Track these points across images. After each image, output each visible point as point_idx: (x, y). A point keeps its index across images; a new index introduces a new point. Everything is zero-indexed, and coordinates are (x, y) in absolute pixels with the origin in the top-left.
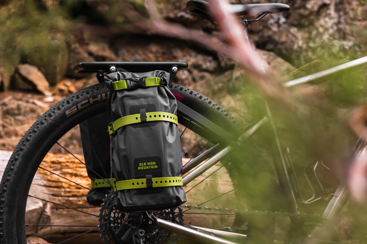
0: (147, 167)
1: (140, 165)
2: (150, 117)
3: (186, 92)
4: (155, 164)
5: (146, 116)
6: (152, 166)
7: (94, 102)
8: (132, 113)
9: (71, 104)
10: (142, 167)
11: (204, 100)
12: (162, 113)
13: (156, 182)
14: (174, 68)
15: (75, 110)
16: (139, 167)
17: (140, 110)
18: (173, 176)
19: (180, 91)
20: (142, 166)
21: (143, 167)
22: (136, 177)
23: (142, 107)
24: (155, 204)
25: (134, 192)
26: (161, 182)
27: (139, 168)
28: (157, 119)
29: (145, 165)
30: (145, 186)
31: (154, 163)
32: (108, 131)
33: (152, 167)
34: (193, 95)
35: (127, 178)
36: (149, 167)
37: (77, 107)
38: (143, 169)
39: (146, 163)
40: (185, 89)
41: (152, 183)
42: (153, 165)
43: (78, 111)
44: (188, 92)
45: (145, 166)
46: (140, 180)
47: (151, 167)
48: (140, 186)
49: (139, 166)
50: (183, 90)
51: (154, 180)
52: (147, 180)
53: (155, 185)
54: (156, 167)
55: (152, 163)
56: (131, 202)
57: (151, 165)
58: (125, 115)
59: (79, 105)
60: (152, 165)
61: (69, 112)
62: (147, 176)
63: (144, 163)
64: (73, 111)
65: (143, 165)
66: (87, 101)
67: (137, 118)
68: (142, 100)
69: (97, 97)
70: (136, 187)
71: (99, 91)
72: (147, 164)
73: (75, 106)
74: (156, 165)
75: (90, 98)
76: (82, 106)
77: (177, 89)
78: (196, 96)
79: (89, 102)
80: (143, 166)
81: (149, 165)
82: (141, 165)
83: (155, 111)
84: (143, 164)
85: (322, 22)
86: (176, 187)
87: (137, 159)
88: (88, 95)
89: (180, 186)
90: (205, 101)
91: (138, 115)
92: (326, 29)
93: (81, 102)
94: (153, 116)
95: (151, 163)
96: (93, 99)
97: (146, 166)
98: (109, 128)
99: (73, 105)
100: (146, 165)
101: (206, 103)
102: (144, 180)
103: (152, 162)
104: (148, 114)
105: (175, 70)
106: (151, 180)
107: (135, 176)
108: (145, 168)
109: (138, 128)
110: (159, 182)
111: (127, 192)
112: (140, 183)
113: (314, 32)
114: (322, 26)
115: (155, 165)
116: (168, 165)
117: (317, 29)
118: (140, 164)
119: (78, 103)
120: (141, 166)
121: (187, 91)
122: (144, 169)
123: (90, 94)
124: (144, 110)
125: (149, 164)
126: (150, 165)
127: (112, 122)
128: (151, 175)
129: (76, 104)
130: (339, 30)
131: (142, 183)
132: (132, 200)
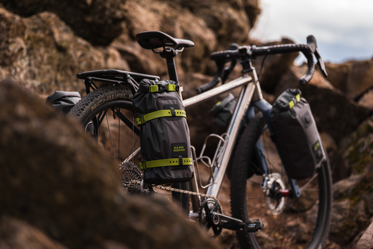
0: (179, 150)
5: (175, 112)
13: (185, 161)
15: (96, 106)
17: (170, 107)
20: (176, 149)
22: (172, 157)
25: (171, 168)
26: (187, 161)
27: (174, 151)
30: (177, 164)
31: (183, 147)
38: (176, 151)
41: (182, 162)
42: (182, 149)
49: (174, 149)
52: (179, 160)
53: (184, 163)
54: (184, 150)
61: (93, 108)
62: (179, 156)
63: (177, 147)
66: (102, 100)
67: (169, 113)
68: (170, 101)
70: (172, 164)
72: (179, 148)
73: (96, 104)
74: (184, 149)
76: (99, 103)
79: (102, 102)
81: (180, 149)
85: (19, 63)
87: (172, 143)
92: (22, 70)
96: (105, 99)
106: (182, 159)
109: (171, 121)
112: (175, 162)
113: (13, 71)
114: (19, 66)
115: (183, 149)
117: (15, 68)
120: (175, 149)
124: (173, 107)
125: (180, 147)
127: (143, 115)
130: (30, 71)
131: (177, 162)
132: (170, 175)
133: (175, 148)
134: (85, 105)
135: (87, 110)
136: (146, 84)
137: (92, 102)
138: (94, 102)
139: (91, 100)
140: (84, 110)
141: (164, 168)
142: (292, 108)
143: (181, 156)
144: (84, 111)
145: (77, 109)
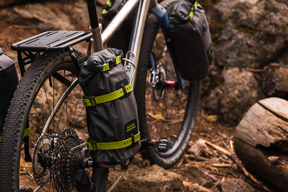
0: (131, 129)
2: (128, 89)
22: (126, 138)
23: (121, 82)
26: (138, 137)
27: (127, 131)
31: (134, 124)
46: (129, 140)
52: (132, 138)
54: (135, 127)
56: (124, 158)
58: (111, 91)
63: (129, 126)
68: (120, 76)
73: (40, 84)
76: (42, 81)
79: (44, 78)
81: (132, 127)
83: (128, 83)
87: (126, 124)
91: (122, 90)
106: (134, 137)
120: (128, 129)
124: (123, 84)
127: (94, 96)
131: (130, 142)
132: (124, 156)
134: (30, 90)
135: (32, 95)
136: (99, 65)
137: (36, 84)
138: (37, 83)
139: (34, 81)
140: (30, 96)
141: (118, 150)
142: (192, 18)
143: (133, 134)
144: (30, 98)
145: (22, 97)
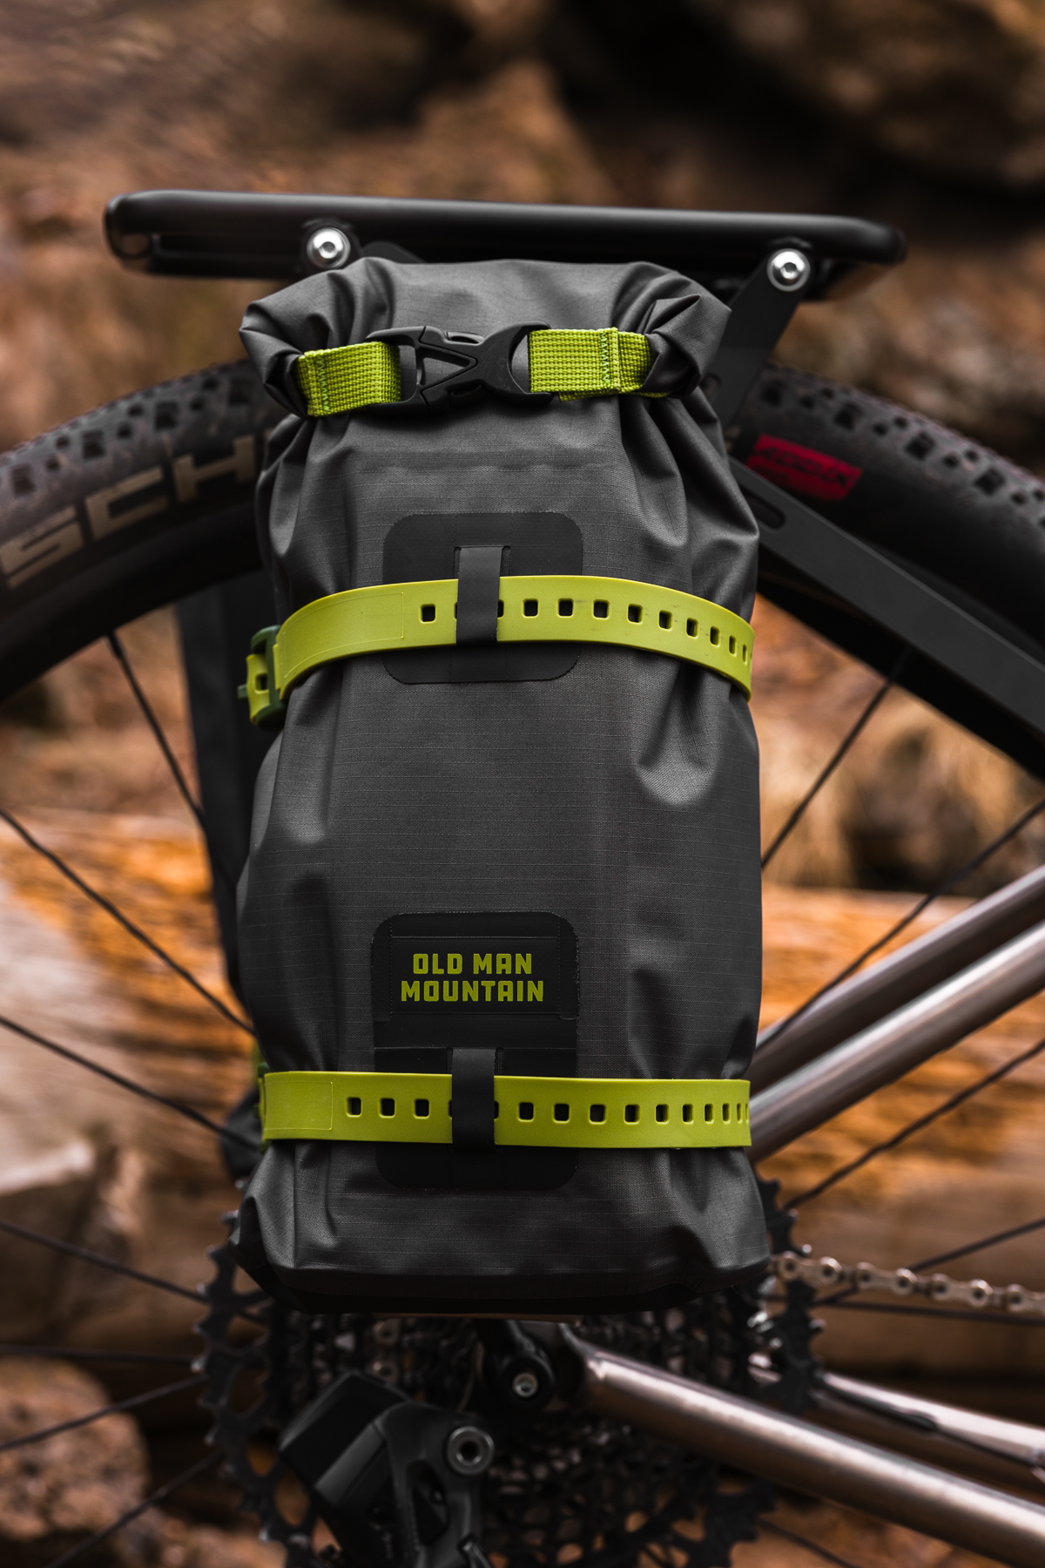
0: (471, 992)
1: (417, 971)
2: (531, 607)
3: (884, 442)
4: (528, 971)
5: (501, 604)
6: (501, 984)
7: (204, 486)
8: (396, 571)
9: (38, 496)
10: (427, 984)
11: (1013, 505)
12: (621, 591)
13: (526, 1110)
14: (782, 259)
15: (70, 538)
16: (404, 984)
17: (464, 552)
18: (663, 1070)
19: (840, 431)
20: (430, 976)
21: (436, 984)
22: (377, 1054)
23: (478, 527)
24: (507, 1271)
25: (358, 1166)
26: (562, 1112)
27: (408, 991)
28: (582, 627)
29: (451, 971)
30: (436, 1128)
31: (525, 964)
32: (241, 695)
33: (506, 993)
34: (930, 467)
35: (319, 1058)
36: (482, 990)
37: (82, 517)
38: (436, 998)
39: (459, 957)
40: (877, 419)
41: (495, 1109)
42: (514, 978)
43: (93, 549)
44: (898, 441)
45: (451, 978)
46: (407, 1085)
47: (495, 990)
48: (405, 1128)
49: (411, 978)
50: (861, 426)
51: (510, 1088)
53: (511, 1130)
54: (537, 992)
55: (504, 963)
56: (326, 1240)
57: (495, 977)
58: (345, 582)
59: (96, 504)
60: (504, 977)
61: (26, 547)
62: (459, 1053)
63: (451, 957)
64: (55, 548)
65: (437, 971)
66: (153, 476)
67: (428, 613)
69: (228, 452)
70: (371, 1127)
71: (242, 411)
72: (468, 964)
73: (69, 512)
74: (535, 977)
75: (179, 453)
76: (116, 507)
77: (817, 412)
78: (956, 472)
79: (167, 485)
80: (440, 978)
81: (483, 976)
82: (425, 971)
83: (572, 564)
84: (443, 964)
86: (682, 1158)
87: (396, 918)
88: (166, 437)
89: (721, 1155)
90: (1020, 510)
91: (444, 593)
93: (113, 479)
94: (548, 607)
95: (500, 956)
96: (199, 462)
97: (460, 978)
98: (255, 668)
99: (55, 504)
100: (459, 971)
101: (1024, 521)
102: (437, 1085)
103: (508, 956)
104: (514, 589)
105: (788, 275)
107: (372, 1050)
108: (455, 998)
109: (434, 688)
110: (544, 1108)
111: (308, 1163)
112: (405, 1104)
115: (524, 977)
116: (631, 985)
118: (417, 957)
119: (91, 485)
120: (422, 978)
121: (894, 431)
122: (447, 998)
123: (180, 430)
124: (495, 551)
125: (481, 963)
126: (489, 978)
127: (273, 628)
128: (492, 1052)
129: (75, 494)
131: (423, 1106)
133: (421, 962)
143: (485, 1055)
